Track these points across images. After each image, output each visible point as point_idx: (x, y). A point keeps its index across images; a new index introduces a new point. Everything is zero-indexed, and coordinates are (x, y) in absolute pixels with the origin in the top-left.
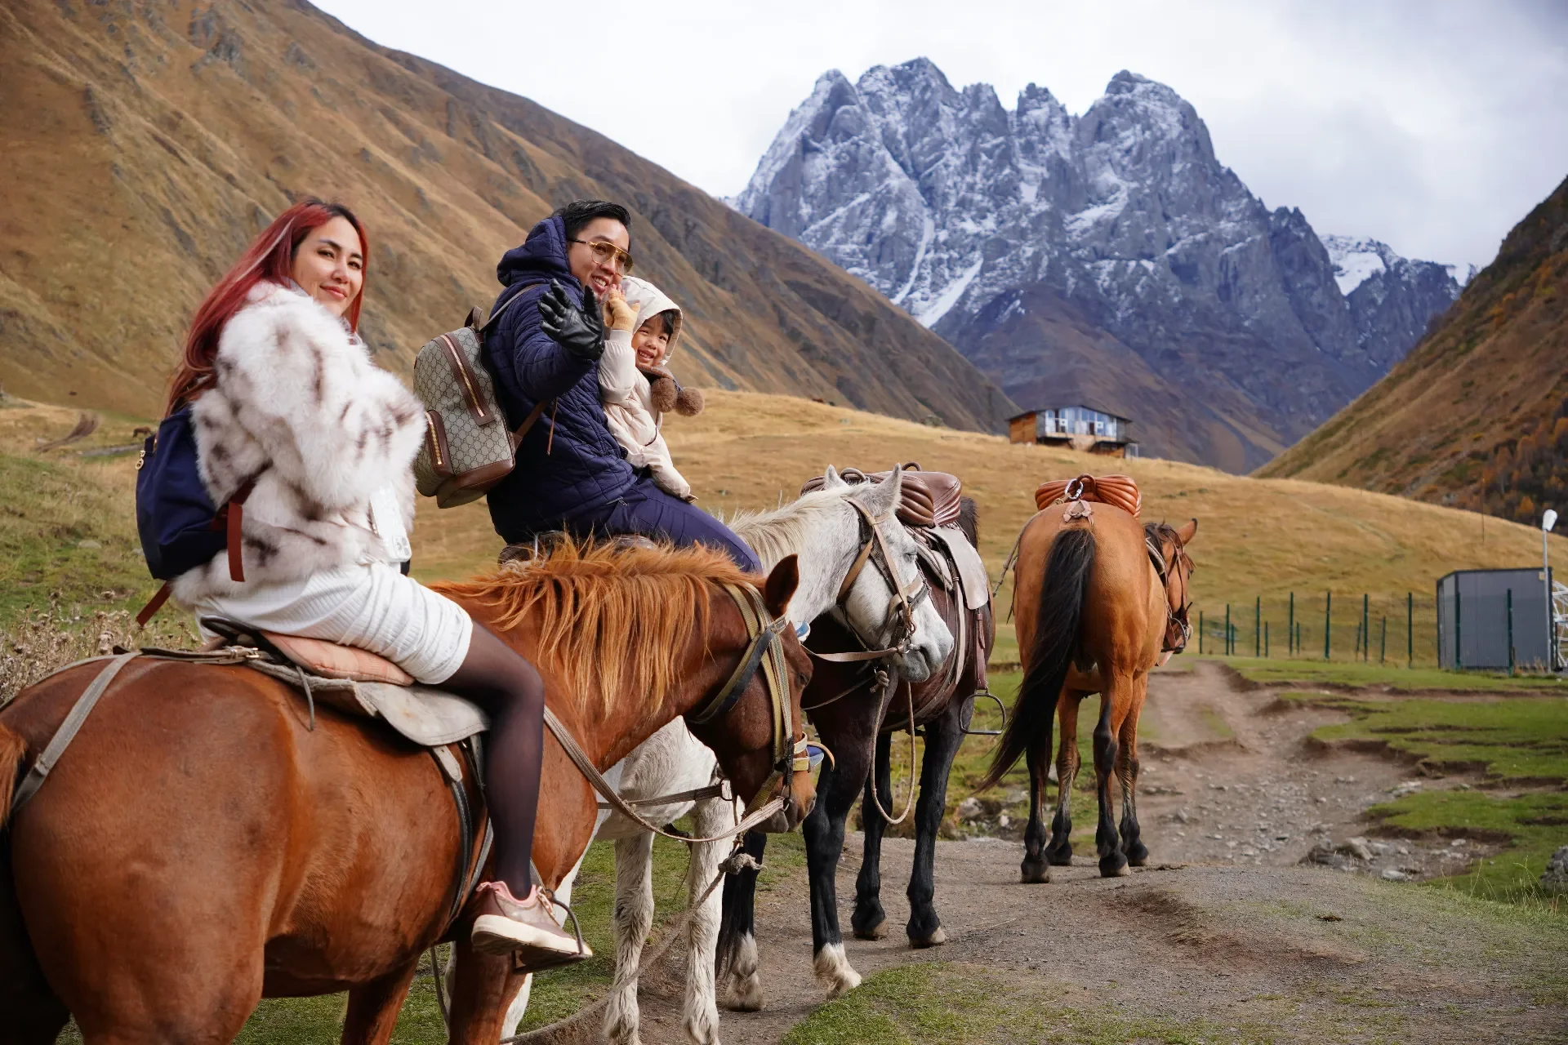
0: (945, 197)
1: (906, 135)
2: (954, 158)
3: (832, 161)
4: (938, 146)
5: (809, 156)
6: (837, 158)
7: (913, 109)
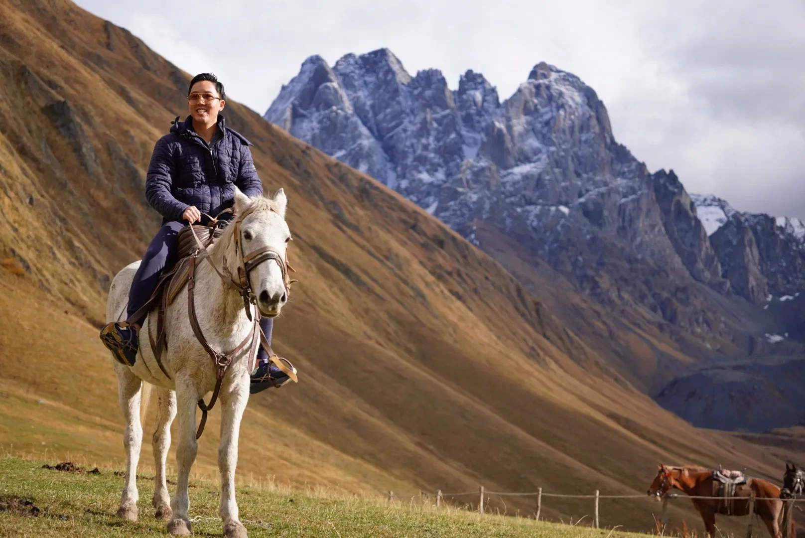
0: (405, 154)
1: (373, 107)
2: (410, 125)
3: (315, 124)
4: (398, 116)
5: (298, 120)
6: (320, 122)
7: (378, 87)
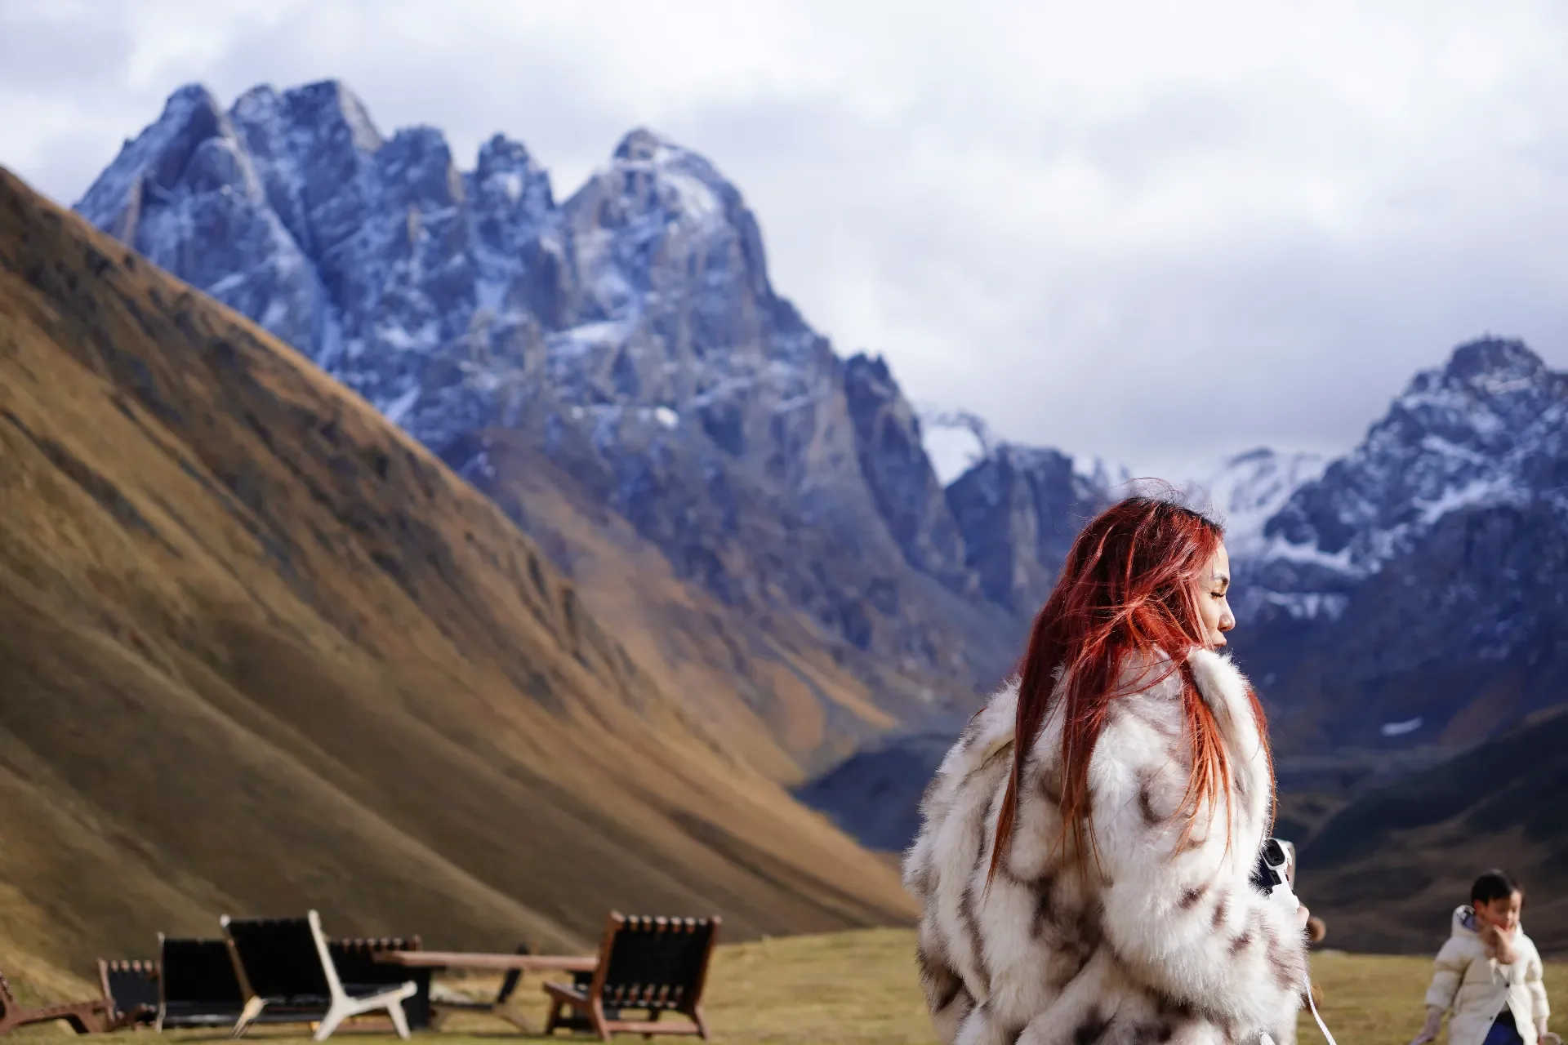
0: (361, 291)
1: (304, 193)
2: (375, 234)
3: (186, 220)
4: (353, 215)
5: (151, 210)
6: (196, 215)
7: (316, 153)
